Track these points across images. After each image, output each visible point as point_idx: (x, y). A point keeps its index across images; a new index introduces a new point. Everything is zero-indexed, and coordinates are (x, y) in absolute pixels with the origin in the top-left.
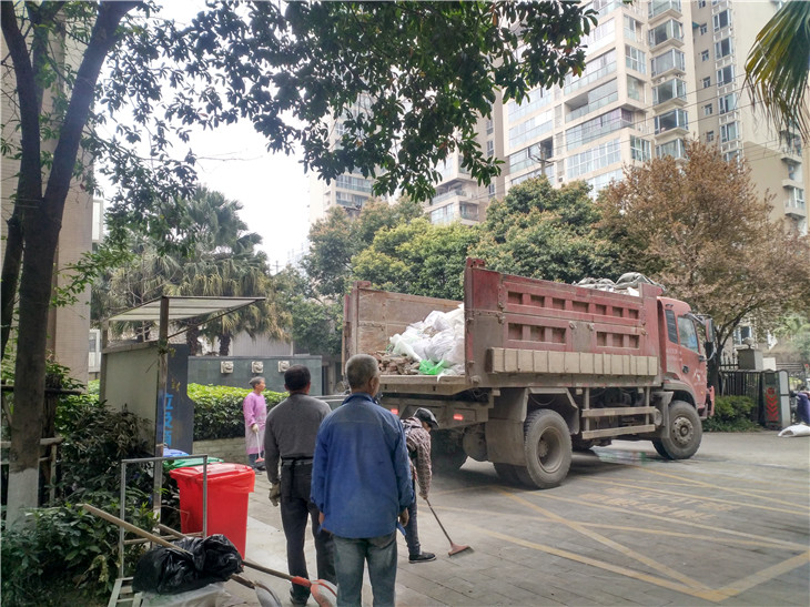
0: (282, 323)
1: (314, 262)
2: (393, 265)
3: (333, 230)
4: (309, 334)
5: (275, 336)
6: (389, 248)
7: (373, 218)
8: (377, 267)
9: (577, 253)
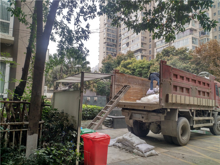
0: (94, 86)
1: (103, 70)
2: (126, 71)
3: (109, 61)
4: (101, 90)
5: (92, 90)
6: (125, 66)
7: (120, 58)
8: (121, 72)
9: (185, 68)
